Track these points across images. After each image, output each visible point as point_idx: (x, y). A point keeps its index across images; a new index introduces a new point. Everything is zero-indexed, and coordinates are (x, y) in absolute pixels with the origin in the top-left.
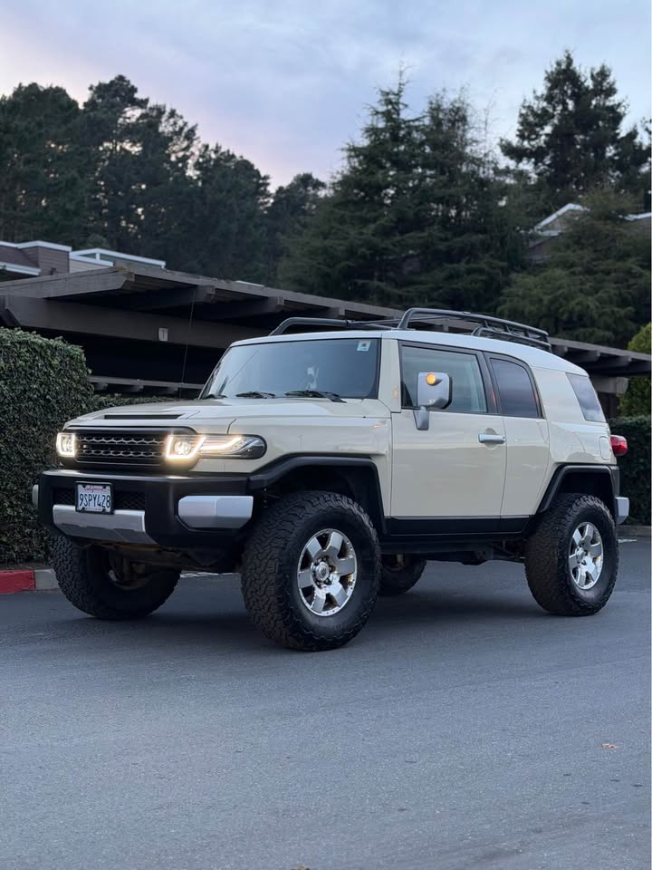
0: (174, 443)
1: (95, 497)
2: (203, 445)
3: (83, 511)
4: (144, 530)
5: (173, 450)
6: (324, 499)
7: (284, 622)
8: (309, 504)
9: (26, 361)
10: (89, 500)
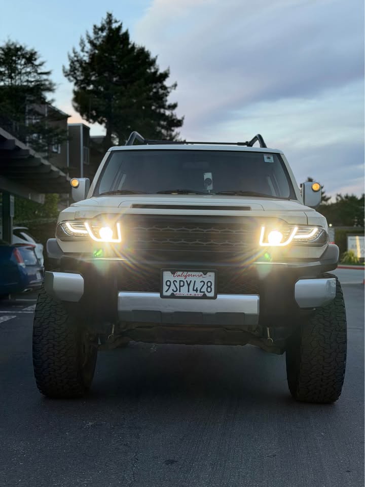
1: (190, 283)
2: (296, 235)
4: (258, 313)
10: (180, 286)
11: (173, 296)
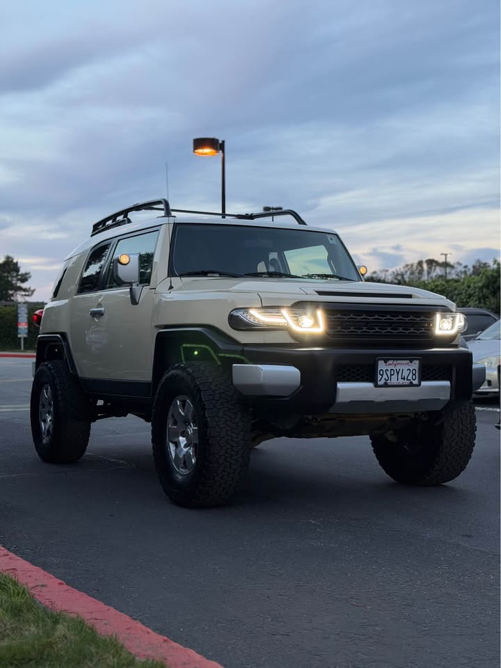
1: (399, 371)
2: (459, 321)
4: (449, 398)
10: (391, 375)
11: (386, 385)
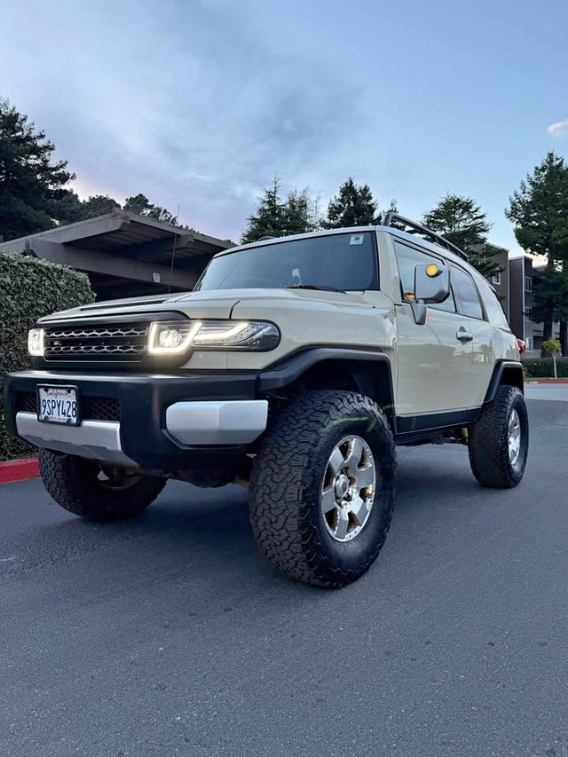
0: (160, 331)
1: (60, 403)
2: (197, 333)
3: (46, 421)
4: (120, 448)
5: (157, 342)
6: (348, 400)
7: (309, 563)
8: (333, 407)
9: (33, 280)
10: (53, 408)
